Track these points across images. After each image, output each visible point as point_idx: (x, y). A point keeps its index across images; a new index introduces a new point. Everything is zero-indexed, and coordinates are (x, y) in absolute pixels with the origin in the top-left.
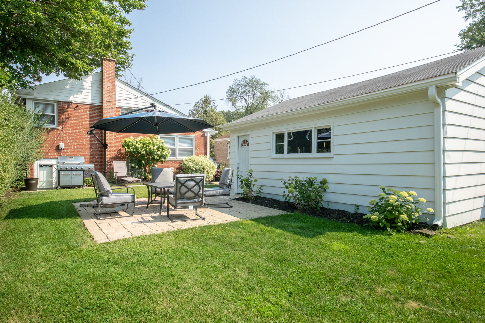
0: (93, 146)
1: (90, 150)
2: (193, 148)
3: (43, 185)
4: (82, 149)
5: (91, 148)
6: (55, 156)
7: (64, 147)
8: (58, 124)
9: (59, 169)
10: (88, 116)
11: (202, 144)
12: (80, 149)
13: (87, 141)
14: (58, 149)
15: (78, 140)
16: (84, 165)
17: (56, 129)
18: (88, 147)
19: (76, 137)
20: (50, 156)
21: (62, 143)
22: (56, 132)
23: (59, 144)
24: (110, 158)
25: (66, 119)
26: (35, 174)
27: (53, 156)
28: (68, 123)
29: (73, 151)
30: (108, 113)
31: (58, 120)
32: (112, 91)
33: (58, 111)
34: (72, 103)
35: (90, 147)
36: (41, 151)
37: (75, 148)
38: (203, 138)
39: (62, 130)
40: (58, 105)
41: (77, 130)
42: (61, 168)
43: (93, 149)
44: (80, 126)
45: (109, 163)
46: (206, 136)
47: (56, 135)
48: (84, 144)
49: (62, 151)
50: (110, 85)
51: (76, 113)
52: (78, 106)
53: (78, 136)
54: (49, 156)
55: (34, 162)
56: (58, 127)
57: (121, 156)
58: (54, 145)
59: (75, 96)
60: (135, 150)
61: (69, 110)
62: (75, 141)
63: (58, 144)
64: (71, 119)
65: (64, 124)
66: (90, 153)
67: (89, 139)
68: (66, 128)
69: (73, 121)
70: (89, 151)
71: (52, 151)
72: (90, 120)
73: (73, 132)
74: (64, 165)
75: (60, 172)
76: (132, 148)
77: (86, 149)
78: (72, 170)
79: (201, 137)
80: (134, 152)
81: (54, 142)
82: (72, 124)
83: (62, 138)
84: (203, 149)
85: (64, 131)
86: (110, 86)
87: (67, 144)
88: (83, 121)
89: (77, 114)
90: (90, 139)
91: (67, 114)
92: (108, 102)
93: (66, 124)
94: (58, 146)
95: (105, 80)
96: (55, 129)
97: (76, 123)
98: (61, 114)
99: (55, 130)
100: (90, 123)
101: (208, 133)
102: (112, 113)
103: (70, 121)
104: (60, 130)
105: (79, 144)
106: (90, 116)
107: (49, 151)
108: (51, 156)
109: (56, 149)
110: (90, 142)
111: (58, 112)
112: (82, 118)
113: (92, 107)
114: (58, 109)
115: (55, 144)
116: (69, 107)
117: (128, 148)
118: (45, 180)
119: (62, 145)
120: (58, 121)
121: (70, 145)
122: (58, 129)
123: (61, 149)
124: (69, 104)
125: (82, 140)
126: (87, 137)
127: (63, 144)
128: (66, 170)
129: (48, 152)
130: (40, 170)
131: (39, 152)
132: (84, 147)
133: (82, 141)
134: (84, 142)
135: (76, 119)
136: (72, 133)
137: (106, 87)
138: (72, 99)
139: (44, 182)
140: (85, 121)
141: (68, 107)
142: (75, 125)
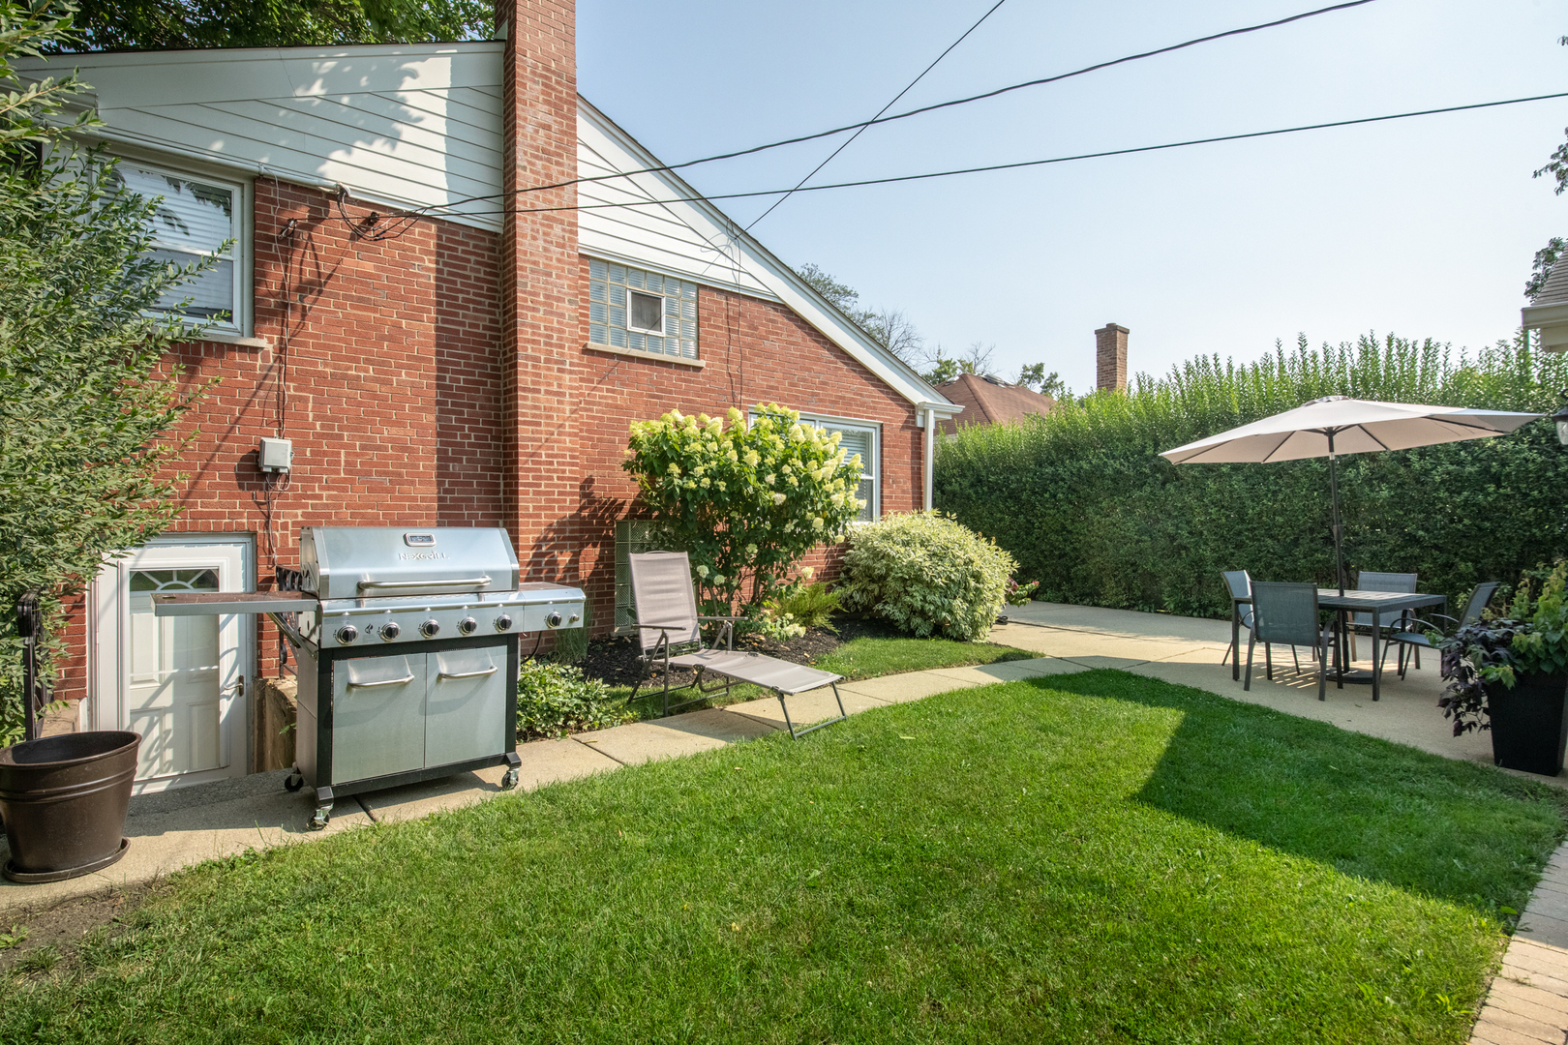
0: (454, 460)
1: (440, 484)
2: (873, 478)
3: (155, 705)
4: (397, 479)
5: (442, 472)
6: (232, 515)
7: (289, 465)
8: (254, 320)
9: (330, 641)
10: (427, 286)
11: (907, 459)
12: (386, 473)
13: (422, 428)
14: (254, 472)
15: (373, 423)
16: (513, 597)
17: (243, 349)
18: (428, 465)
19: (360, 404)
20: (202, 515)
21: (280, 435)
22: (241, 366)
23: (262, 444)
24: (548, 530)
25: (300, 289)
26: (100, 638)
27: (221, 515)
28: (317, 320)
29: (344, 489)
30: (543, 278)
31: (254, 292)
32: (560, 155)
33: (254, 236)
34: (339, 194)
35: (439, 467)
36: (149, 487)
37: (358, 473)
38: (908, 434)
39: (278, 359)
40: (254, 197)
41: (367, 361)
42: (347, 635)
43: (453, 475)
44: (383, 338)
45: (544, 555)
46: (919, 424)
47: (242, 387)
48: (404, 449)
49: (279, 484)
50: (549, 120)
51: (359, 263)
52: (371, 221)
53: (375, 397)
54: (195, 516)
55: (94, 564)
56: (254, 335)
57: (592, 516)
58: (231, 450)
59: (358, 156)
60: (722, 486)
61: (322, 241)
62: (357, 426)
63: (252, 446)
64: (330, 295)
65: (293, 319)
66: (440, 499)
67: (432, 418)
68: (304, 344)
69: (342, 307)
70: (434, 489)
71: (218, 485)
72: (438, 312)
73: (345, 377)
74: (367, 605)
75: (337, 664)
76: (705, 475)
77: (418, 475)
78: (430, 644)
79: (903, 428)
80: (713, 492)
81: (232, 429)
82: (339, 324)
83: (281, 405)
84: (909, 485)
85: (294, 362)
86: (548, 127)
87: (311, 444)
88: (400, 316)
89: (369, 267)
90: (438, 419)
91: (308, 259)
92: (540, 215)
93: (302, 325)
94: (255, 456)
95: (524, 85)
96: (232, 347)
97: (361, 322)
98: (275, 258)
99: (237, 357)
100: (437, 329)
101: (931, 415)
102: (558, 277)
103: (326, 308)
104: (265, 358)
105: (379, 448)
106: (438, 287)
107: (194, 485)
108: (210, 515)
109: (239, 477)
110: (439, 435)
111: (254, 245)
112: (394, 296)
113: (450, 235)
114: (255, 227)
115: (236, 440)
116: (320, 220)
117: (686, 473)
118: (170, 670)
119: (279, 452)
120: (254, 302)
121: (325, 454)
122: (254, 350)
123: (276, 473)
124: (323, 199)
125: (399, 424)
126: (421, 409)
127: (288, 443)
128: (390, 647)
129: (188, 495)
130: (133, 609)
131: (133, 493)
132: (405, 466)
133: (395, 432)
134: (409, 434)
135: (360, 299)
136: (338, 379)
137: (530, 129)
138: (337, 170)
139: (164, 686)
140: (414, 315)
141: (316, 219)
142: (353, 333)
